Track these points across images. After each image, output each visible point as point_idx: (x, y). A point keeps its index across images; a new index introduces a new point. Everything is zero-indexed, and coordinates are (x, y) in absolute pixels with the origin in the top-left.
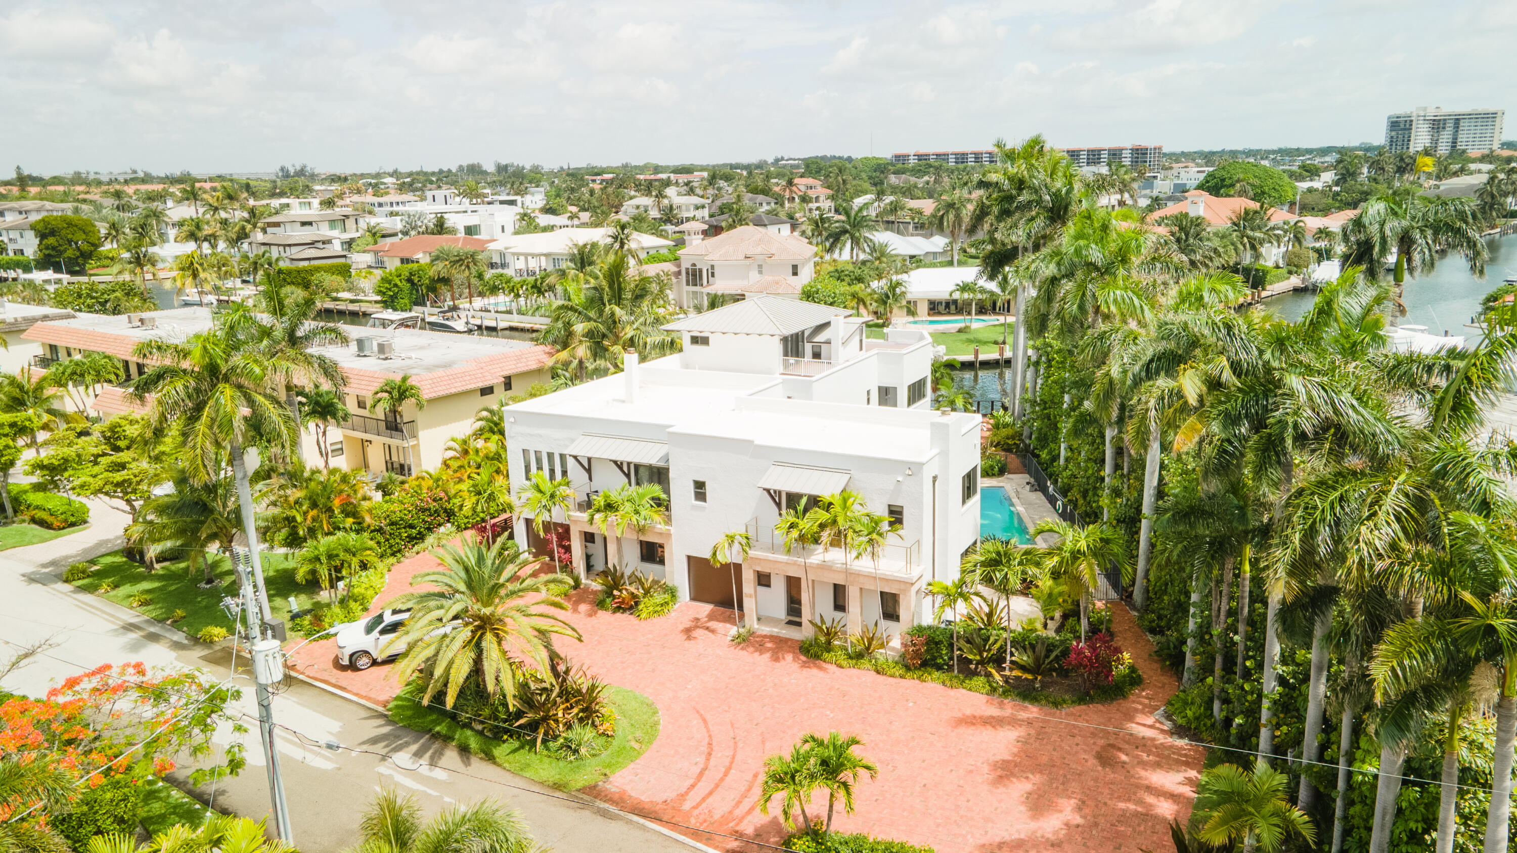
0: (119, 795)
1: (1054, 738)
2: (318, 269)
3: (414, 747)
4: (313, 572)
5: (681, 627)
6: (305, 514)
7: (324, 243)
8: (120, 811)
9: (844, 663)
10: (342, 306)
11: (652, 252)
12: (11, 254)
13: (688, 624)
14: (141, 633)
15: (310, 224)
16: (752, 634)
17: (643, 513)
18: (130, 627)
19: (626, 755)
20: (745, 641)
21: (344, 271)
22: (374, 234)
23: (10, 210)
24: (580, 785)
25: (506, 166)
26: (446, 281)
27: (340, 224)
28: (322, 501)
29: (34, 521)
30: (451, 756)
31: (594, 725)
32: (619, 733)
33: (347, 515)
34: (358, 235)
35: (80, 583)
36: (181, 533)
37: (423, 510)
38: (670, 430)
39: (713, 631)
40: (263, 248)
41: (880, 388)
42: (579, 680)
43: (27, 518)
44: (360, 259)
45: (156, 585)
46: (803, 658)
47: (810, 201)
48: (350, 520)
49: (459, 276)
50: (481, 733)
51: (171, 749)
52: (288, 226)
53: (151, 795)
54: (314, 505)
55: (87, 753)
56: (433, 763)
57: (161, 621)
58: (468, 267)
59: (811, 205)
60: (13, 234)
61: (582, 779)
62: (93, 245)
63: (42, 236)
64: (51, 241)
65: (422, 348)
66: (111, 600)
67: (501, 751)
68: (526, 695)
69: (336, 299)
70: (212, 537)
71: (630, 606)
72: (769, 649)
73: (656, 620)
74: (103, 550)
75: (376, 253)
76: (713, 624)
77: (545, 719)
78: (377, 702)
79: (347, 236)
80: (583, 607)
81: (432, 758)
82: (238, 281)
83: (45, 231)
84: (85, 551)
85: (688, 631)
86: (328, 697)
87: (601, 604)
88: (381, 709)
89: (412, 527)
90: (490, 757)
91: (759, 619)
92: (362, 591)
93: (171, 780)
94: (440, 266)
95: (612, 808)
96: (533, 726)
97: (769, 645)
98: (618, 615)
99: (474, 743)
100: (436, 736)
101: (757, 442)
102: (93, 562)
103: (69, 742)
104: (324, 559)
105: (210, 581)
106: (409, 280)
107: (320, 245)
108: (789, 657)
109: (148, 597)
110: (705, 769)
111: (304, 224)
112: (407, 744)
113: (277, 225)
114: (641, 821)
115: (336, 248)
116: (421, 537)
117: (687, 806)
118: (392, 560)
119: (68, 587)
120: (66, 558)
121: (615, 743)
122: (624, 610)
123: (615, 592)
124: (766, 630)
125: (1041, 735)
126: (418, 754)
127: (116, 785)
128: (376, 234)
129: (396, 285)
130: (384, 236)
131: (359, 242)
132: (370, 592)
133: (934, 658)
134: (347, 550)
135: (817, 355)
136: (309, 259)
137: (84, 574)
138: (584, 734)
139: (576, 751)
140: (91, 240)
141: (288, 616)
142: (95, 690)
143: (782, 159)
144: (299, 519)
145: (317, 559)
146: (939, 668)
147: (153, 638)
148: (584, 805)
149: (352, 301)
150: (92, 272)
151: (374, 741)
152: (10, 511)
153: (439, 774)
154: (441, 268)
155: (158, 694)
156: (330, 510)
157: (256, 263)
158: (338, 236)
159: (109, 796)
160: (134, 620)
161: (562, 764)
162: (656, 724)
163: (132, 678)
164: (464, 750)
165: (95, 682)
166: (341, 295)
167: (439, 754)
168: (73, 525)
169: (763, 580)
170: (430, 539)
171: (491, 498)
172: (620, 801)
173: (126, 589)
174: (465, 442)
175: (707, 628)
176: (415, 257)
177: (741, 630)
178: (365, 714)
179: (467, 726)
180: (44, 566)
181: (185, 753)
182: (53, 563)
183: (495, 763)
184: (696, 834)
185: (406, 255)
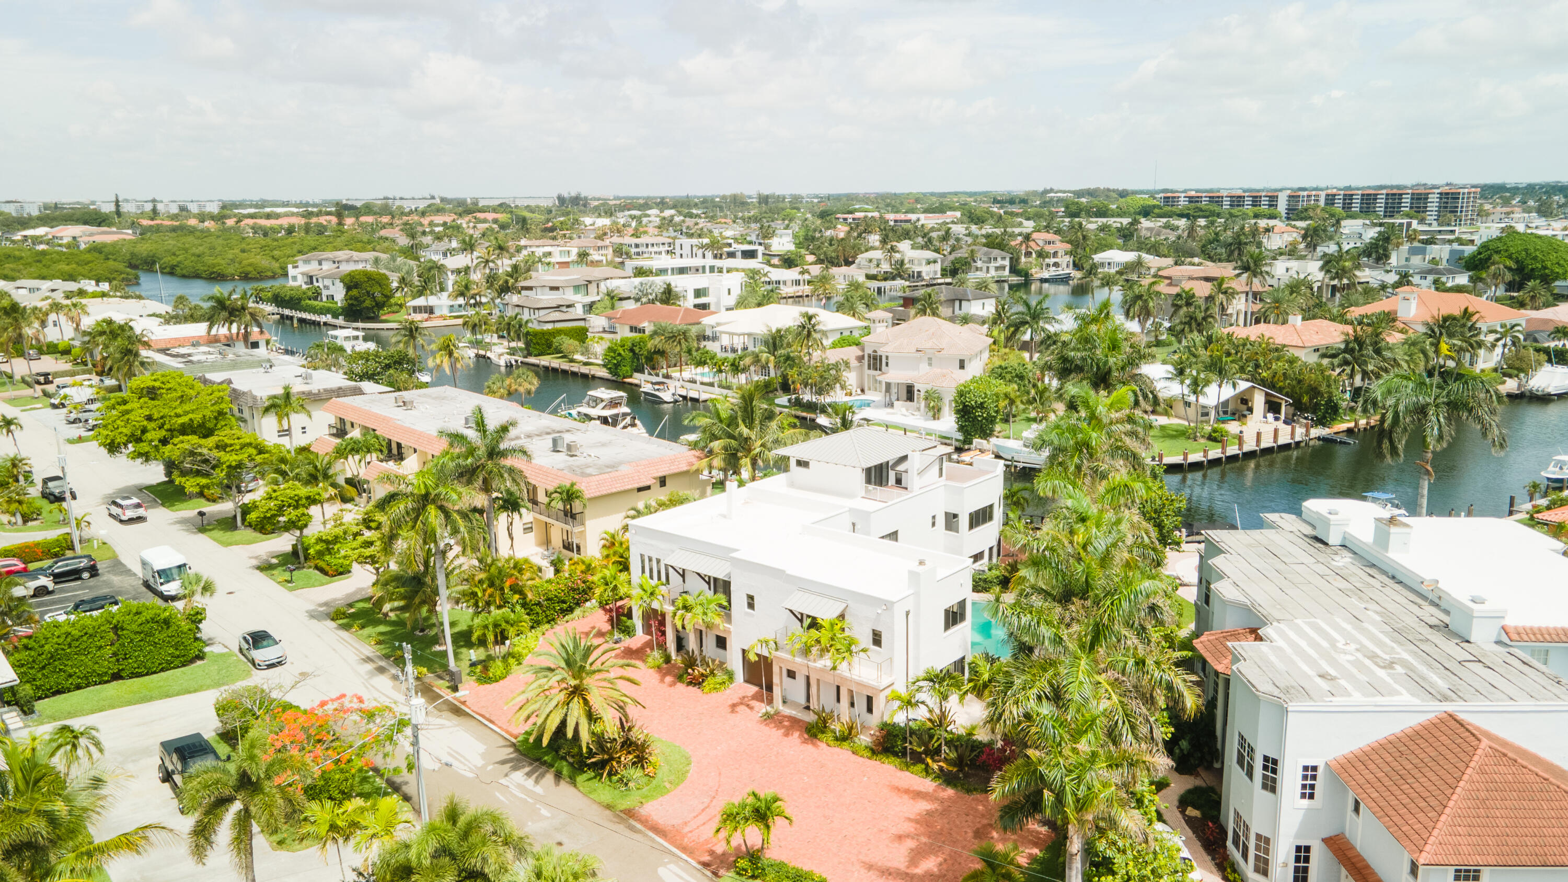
0: (343, 777)
1: (954, 815)
2: (559, 332)
3: (527, 769)
4: (484, 635)
5: (730, 702)
6: (484, 591)
7: (568, 306)
8: (342, 787)
9: (832, 743)
10: (575, 368)
11: (846, 333)
12: (325, 299)
13: (736, 700)
14: (374, 666)
15: (557, 288)
16: (777, 713)
17: (710, 614)
18: (369, 660)
19: (661, 791)
20: (768, 718)
21: (581, 335)
22: (612, 298)
23: (326, 259)
24: (623, 808)
25: (767, 196)
26: (661, 353)
27: (583, 290)
28: (497, 582)
29: (317, 568)
30: (549, 778)
31: (643, 767)
32: (660, 775)
33: (515, 593)
34: (598, 298)
35: (341, 622)
36: (403, 597)
37: (574, 590)
38: (734, 555)
39: (751, 708)
40: (517, 310)
41: (946, 513)
42: (637, 735)
43: (312, 564)
44: (597, 322)
45: (388, 629)
46: (806, 736)
47: (1047, 255)
48: (517, 597)
49: (673, 349)
50: (571, 764)
51: (374, 752)
52: (539, 290)
53: (365, 780)
54: (492, 585)
55: (327, 749)
56: (537, 781)
57: (387, 657)
58: (680, 342)
59: (1047, 260)
60: (328, 282)
61: (625, 804)
62: (386, 296)
63: (349, 288)
64: (354, 292)
65: (604, 445)
66: (359, 638)
67: (581, 779)
68: (600, 740)
69: (572, 361)
70: (423, 602)
71: (697, 682)
72: (784, 727)
73: (714, 695)
74: (359, 597)
75: (610, 319)
76: (754, 703)
77: (612, 759)
78: (511, 735)
79: (588, 300)
80: (669, 679)
81: (537, 778)
82: (495, 336)
83: (352, 283)
84: (348, 596)
85: (734, 706)
86: (482, 728)
87: (680, 678)
88: (514, 740)
89: (564, 602)
90: (573, 782)
91: (784, 702)
92: (520, 649)
93: (376, 770)
94: (657, 340)
95: (639, 826)
96: (602, 765)
97: (786, 723)
98: (690, 688)
99: (565, 771)
100: (545, 763)
101: (788, 572)
102: (351, 605)
103: (319, 741)
104: (491, 628)
105: (422, 630)
106: (632, 350)
107: (564, 309)
108: (797, 734)
109: (381, 638)
110: (708, 806)
111: (552, 288)
112: (523, 767)
113: (530, 288)
114: (653, 836)
115: (579, 311)
116: (571, 610)
117: (687, 829)
118: (547, 626)
119: (333, 624)
120: (335, 600)
121: (654, 782)
122: (695, 685)
123: (690, 671)
124: (787, 711)
125: (944, 812)
126: (529, 774)
127: (342, 771)
128: (614, 298)
129: (620, 354)
130: (621, 299)
131: (598, 305)
132: (525, 652)
133: (893, 747)
134: (507, 622)
135: (899, 481)
136: (554, 322)
137: (344, 615)
138: (635, 773)
139: (626, 784)
140: (385, 292)
141: (468, 663)
142: (336, 710)
143: (1051, 190)
144: (480, 594)
145: (486, 627)
146: (896, 754)
147: (381, 670)
148: (622, 820)
149: (586, 364)
150: (384, 318)
151: (503, 762)
152: (302, 559)
153: (538, 789)
154: (657, 342)
155: (370, 716)
156: (502, 589)
157: (509, 324)
158: (580, 299)
159: (337, 777)
160: (370, 655)
161: (616, 792)
162: (687, 772)
163: (356, 705)
164: (558, 776)
165: (336, 705)
166: (578, 357)
167: (542, 776)
168: (341, 574)
169: (791, 674)
170: (578, 611)
171: (615, 588)
172: (644, 822)
173: (369, 630)
174: (613, 537)
175: (748, 706)
176: (641, 325)
177: (769, 708)
178: (503, 743)
179: (564, 758)
180: (321, 605)
181: (380, 755)
182: (326, 604)
183: (575, 786)
184: (684, 849)
185: (634, 324)
